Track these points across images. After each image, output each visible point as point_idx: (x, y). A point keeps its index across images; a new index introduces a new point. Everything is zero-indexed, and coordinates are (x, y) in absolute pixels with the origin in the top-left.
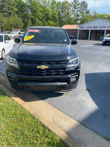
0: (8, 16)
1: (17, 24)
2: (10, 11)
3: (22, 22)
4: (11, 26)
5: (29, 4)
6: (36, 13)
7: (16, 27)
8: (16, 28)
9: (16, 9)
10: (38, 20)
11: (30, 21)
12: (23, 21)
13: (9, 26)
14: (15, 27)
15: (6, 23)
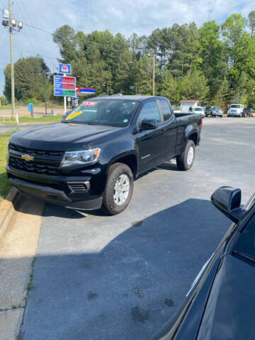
0: (181, 75)
1: (195, 91)
2: (187, 65)
3: (207, 86)
4: (182, 94)
5: (230, 46)
6: (244, 63)
7: (192, 96)
8: (192, 98)
9: (200, 60)
10: (246, 78)
11: (226, 81)
12: (209, 84)
13: (178, 96)
14: (190, 95)
15: (174, 89)
